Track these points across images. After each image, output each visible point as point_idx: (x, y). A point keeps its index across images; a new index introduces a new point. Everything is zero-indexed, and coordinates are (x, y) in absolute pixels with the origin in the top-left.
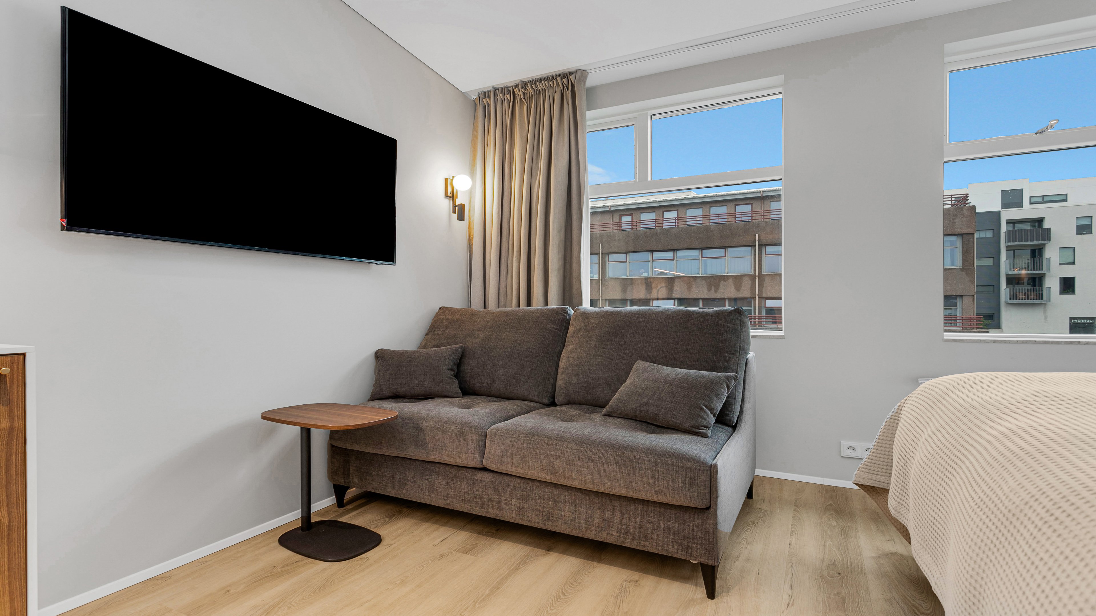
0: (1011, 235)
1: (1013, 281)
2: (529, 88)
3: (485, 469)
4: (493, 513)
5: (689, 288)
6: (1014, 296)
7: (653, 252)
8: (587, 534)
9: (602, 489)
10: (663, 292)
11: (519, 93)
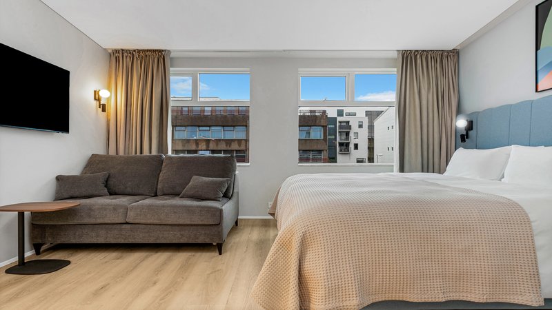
0: (341, 127)
1: (341, 144)
2: (141, 53)
3: (127, 223)
4: (131, 241)
5: (217, 145)
6: (341, 151)
7: (199, 126)
8: (174, 242)
9: (181, 223)
10: (204, 147)
11: (136, 55)
